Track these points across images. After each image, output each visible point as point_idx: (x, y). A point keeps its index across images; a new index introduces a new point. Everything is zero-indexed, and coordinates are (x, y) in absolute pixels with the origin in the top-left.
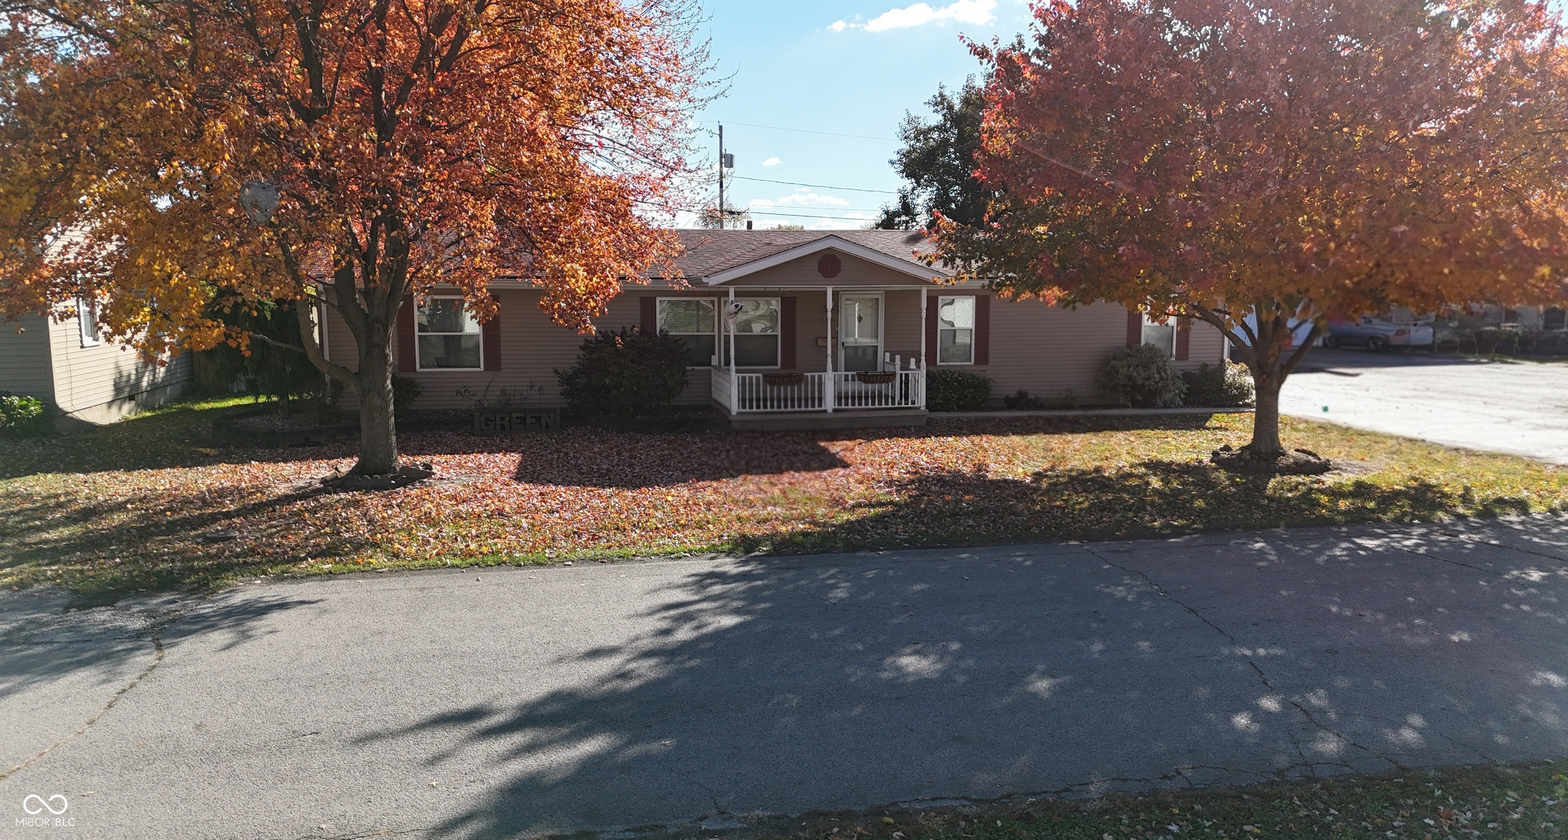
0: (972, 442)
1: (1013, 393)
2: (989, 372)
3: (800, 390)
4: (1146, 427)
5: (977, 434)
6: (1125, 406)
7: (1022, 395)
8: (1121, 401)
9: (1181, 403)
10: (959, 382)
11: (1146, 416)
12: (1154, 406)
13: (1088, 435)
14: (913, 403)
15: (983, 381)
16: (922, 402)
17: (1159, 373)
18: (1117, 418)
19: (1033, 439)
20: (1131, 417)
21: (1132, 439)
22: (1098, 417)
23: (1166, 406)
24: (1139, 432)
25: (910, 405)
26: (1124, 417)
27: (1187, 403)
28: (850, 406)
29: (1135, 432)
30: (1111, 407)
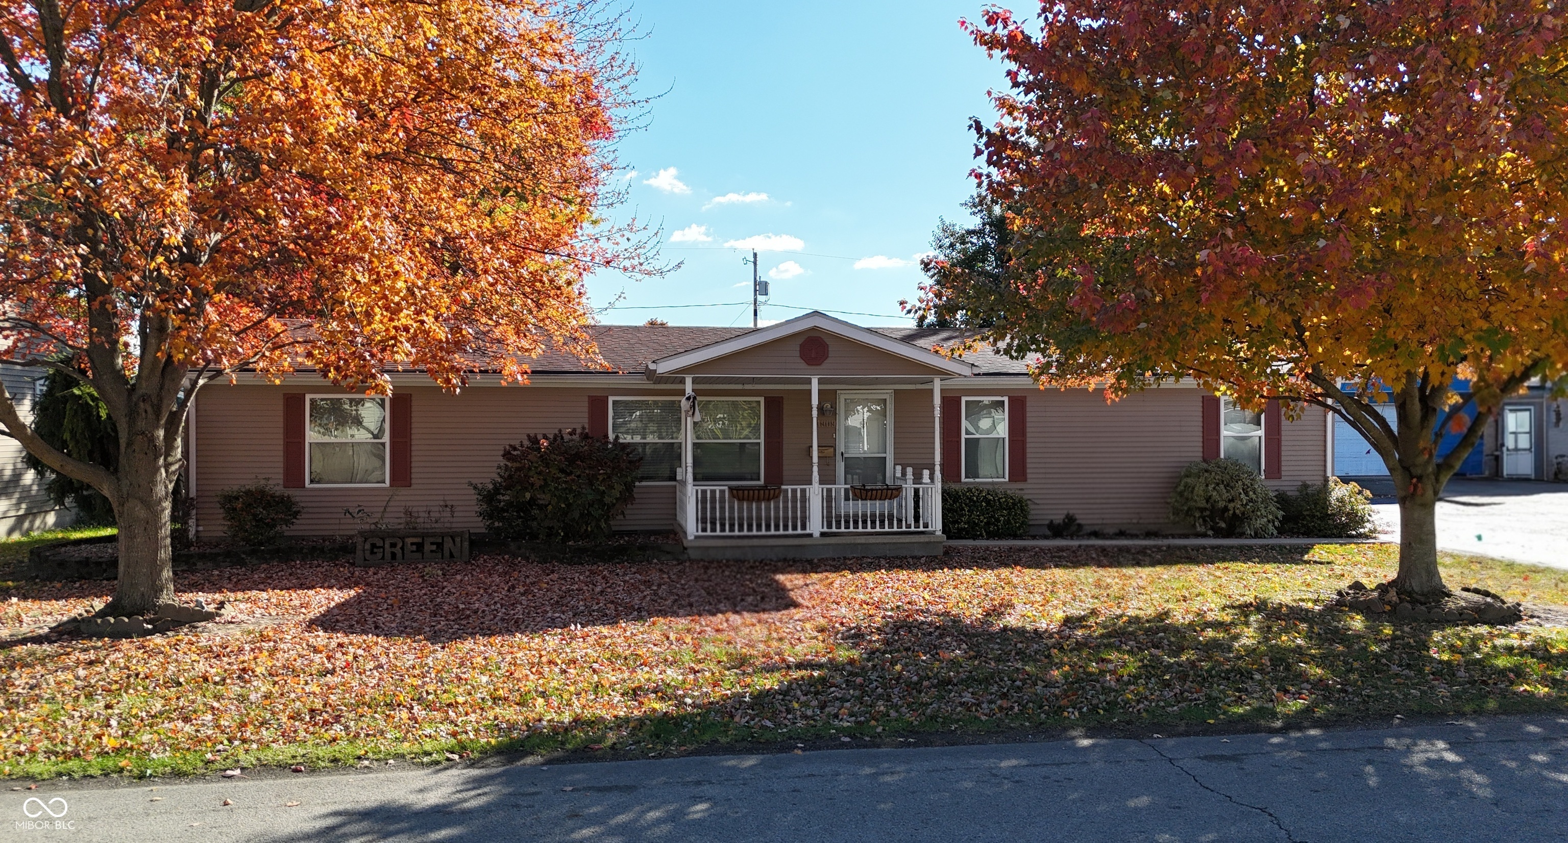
0: (998, 576)
1: (1058, 518)
2: (1028, 490)
3: (777, 508)
4: (1234, 559)
5: (1006, 565)
6: (1204, 535)
7: (1070, 519)
8: (1199, 529)
9: (1275, 532)
10: (988, 502)
11: (1232, 547)
12: (1241, 535)
13: (1159, 569)
14: (926, 526)
15: (1020, 501)
16: (937, 524)
17: (1247, 494)
18: (1197, 548)
19: (1082, 572)
20: (1213, 548)
21: (1218, 573)
22: (1169, 547)
23: (1256, 536)
24: (1227, 565)
25: (921, 529)
26: (1204, 548)
27: (1281, 532)
28: (843, 529)
29: (1222, 565)
30: (1186, 536)
